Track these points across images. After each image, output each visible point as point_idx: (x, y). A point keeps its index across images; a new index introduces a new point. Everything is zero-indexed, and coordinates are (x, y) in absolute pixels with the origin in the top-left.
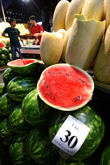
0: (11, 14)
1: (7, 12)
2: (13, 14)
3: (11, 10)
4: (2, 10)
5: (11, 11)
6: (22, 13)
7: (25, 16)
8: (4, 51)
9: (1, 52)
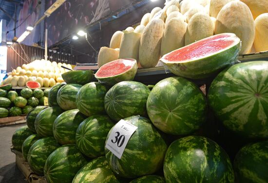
0: (55, 53)
1: (50, 51)
2: (58, 53)
3: (56, 48)
4: (44, 47)
5: (56, 50)
6: (70, 53)
7: (73, 56)
8: (37, 92)
9: (32, 93)
